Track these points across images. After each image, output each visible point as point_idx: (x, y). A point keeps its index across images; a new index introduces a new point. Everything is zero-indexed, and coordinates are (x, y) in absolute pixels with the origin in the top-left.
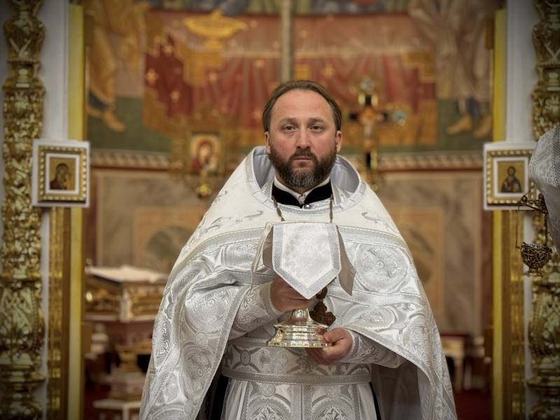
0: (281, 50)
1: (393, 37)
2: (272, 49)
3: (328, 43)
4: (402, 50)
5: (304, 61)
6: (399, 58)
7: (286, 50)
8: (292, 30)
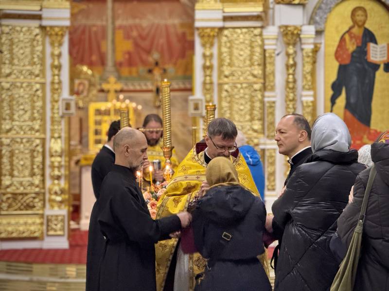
0: (107, 20)
1: (171, 14)
2: (102, 20)
3: (134, 17)
4: (176, 21)
5: (120, 27)
6: (174, 26)
7: (110, 21)
8: (113, 9)
